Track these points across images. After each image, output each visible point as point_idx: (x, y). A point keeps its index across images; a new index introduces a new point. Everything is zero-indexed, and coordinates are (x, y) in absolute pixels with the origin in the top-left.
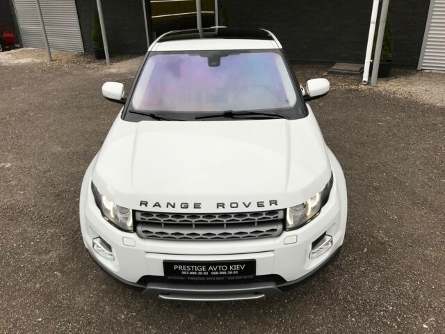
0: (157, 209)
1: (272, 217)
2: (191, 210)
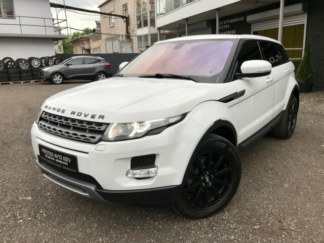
1: (97, 128)
2: (60, 114)
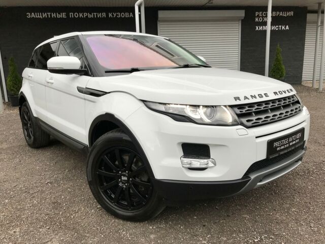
0: (247, 102)
2: (265, 99)
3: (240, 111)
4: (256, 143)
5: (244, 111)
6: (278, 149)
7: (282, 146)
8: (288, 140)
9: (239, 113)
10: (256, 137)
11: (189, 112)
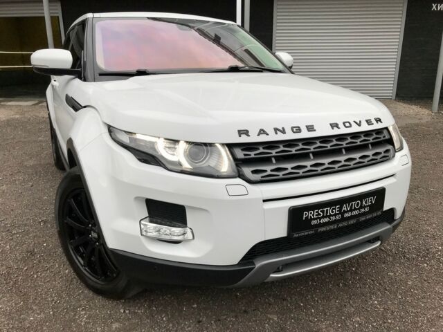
1: (381, 137)
2: (305, 134)
3: (245, 155)
4: (264, 209)
5: (252, 154)
6: (314, 222)
7: (323, 217)
8: (341, 208)
9: (243, 157)
10: (264, 201)
11: (162, 149)
